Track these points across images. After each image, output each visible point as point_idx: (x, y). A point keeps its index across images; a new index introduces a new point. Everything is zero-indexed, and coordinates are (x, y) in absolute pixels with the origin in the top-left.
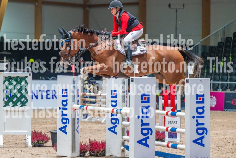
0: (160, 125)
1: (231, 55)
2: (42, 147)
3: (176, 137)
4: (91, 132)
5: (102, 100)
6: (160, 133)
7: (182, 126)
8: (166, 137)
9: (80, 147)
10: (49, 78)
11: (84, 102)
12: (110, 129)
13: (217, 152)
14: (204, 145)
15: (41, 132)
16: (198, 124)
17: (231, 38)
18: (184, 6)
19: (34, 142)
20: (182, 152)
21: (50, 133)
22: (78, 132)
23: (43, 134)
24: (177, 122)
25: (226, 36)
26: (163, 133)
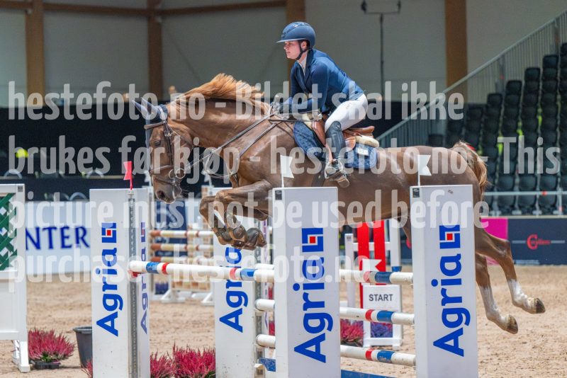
0: (348, 306)
1: (520, 124)
2: (56, 370)
3: (391, 336)
4: (178, 328)
5: (201, 247)
6: (350, 325)
7: (403, 306)
8: (365, 335)
9: (151, 366)
10: (67, 197)
11: (157, 254)
12: (224, 320)
13: (495, 367)
14: (462, 350)
15: (52, 332)
16: (446, 300)
17: (520, 82)
18: (399, 5)
19: (35, 357)
20: (407, 369)
21: (75, 333)
22: (145, 330)
23: (57, 336)
24: (391, 295)
25: (508, 78)
26: (357, 326)
